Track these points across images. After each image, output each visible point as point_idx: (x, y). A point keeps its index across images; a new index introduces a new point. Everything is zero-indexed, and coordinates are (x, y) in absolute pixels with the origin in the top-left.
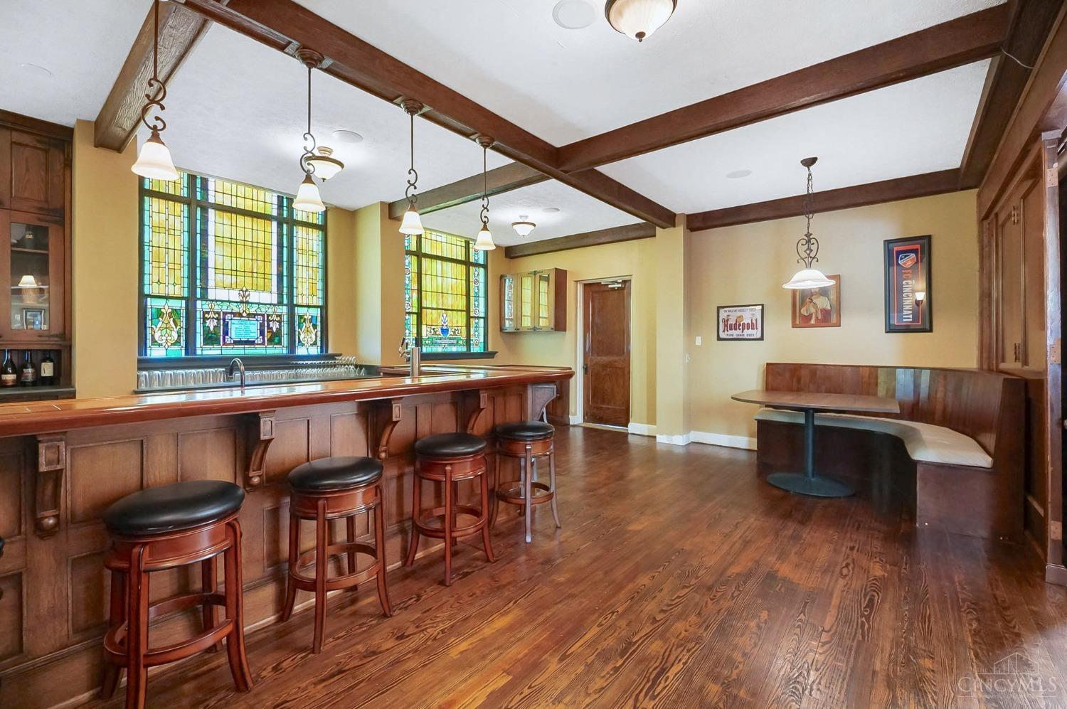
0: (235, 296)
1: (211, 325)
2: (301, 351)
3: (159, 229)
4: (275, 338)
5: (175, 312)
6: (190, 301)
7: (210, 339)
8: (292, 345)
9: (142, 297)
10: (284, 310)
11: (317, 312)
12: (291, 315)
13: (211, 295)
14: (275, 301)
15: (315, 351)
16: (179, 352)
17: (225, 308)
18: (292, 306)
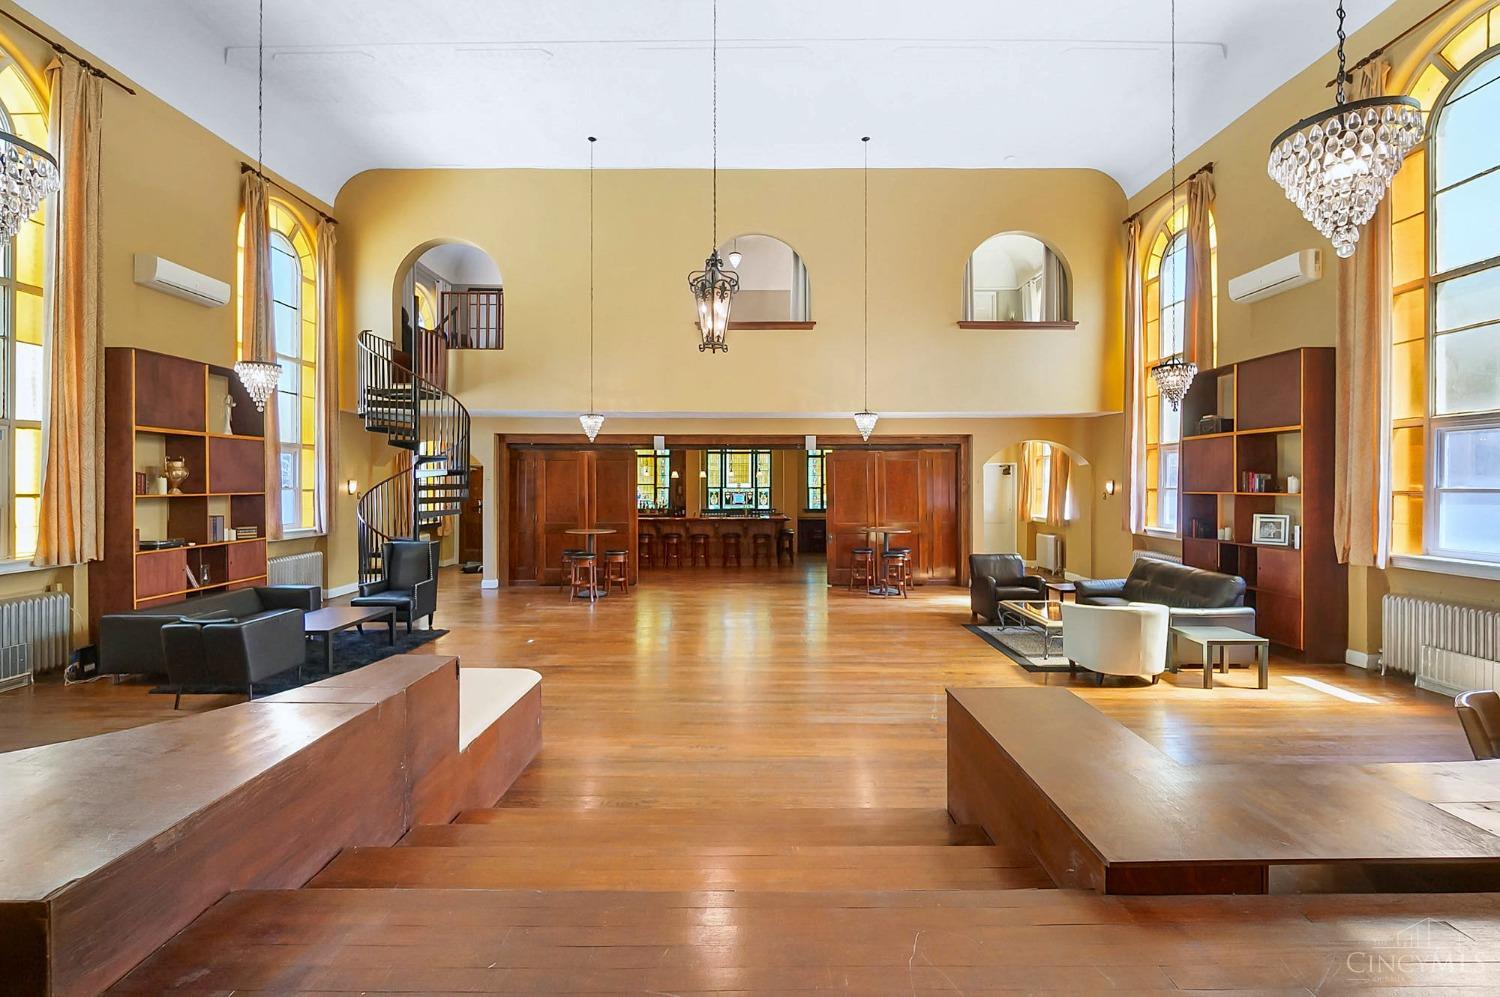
0: (735, 485)
1: (728, 497)
2: (760, 507)
3: (712, 464)
4: (750, 502)
5: (717, 493)
6: (721, 488)
7: (728, 502)
8: (756, 506)
9: (707, 488)
10: (753, 490)
11: (768, 490)
12: (756, 492)
13: (728, 486)
14: (750, 486)
15: (767, 507)
16: (718, 507)
17: (732, 491)
18: (756, 488)
